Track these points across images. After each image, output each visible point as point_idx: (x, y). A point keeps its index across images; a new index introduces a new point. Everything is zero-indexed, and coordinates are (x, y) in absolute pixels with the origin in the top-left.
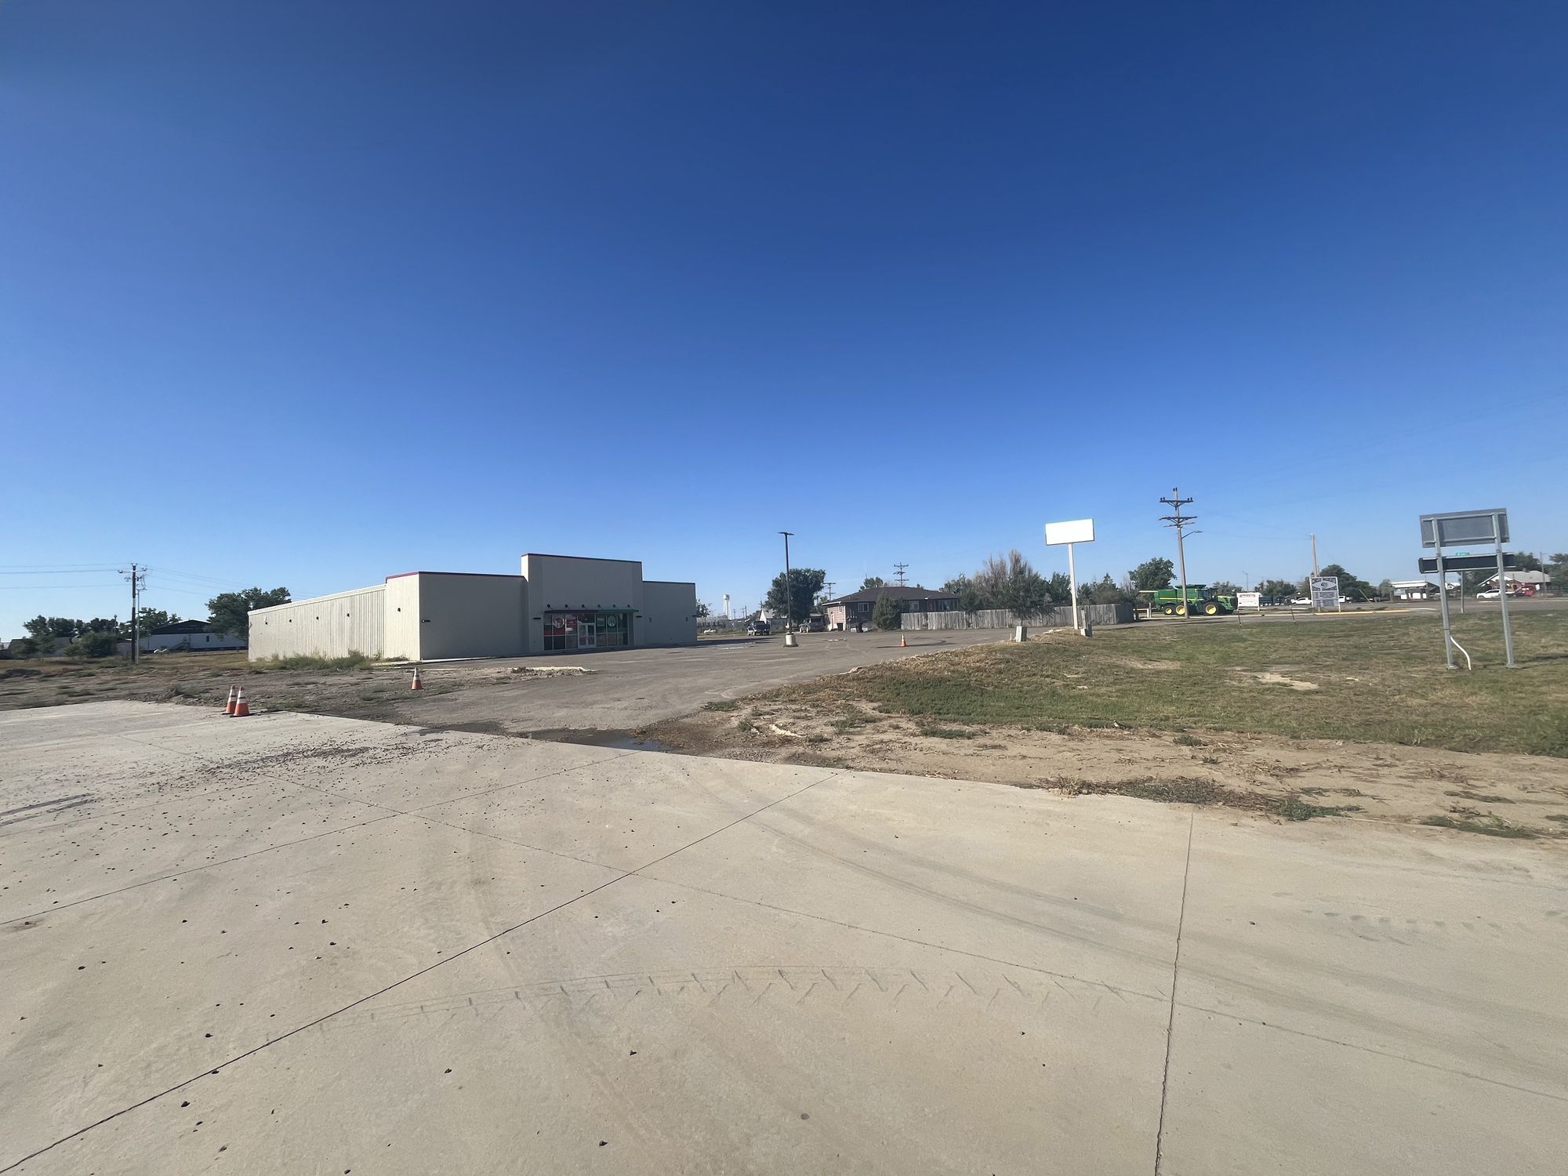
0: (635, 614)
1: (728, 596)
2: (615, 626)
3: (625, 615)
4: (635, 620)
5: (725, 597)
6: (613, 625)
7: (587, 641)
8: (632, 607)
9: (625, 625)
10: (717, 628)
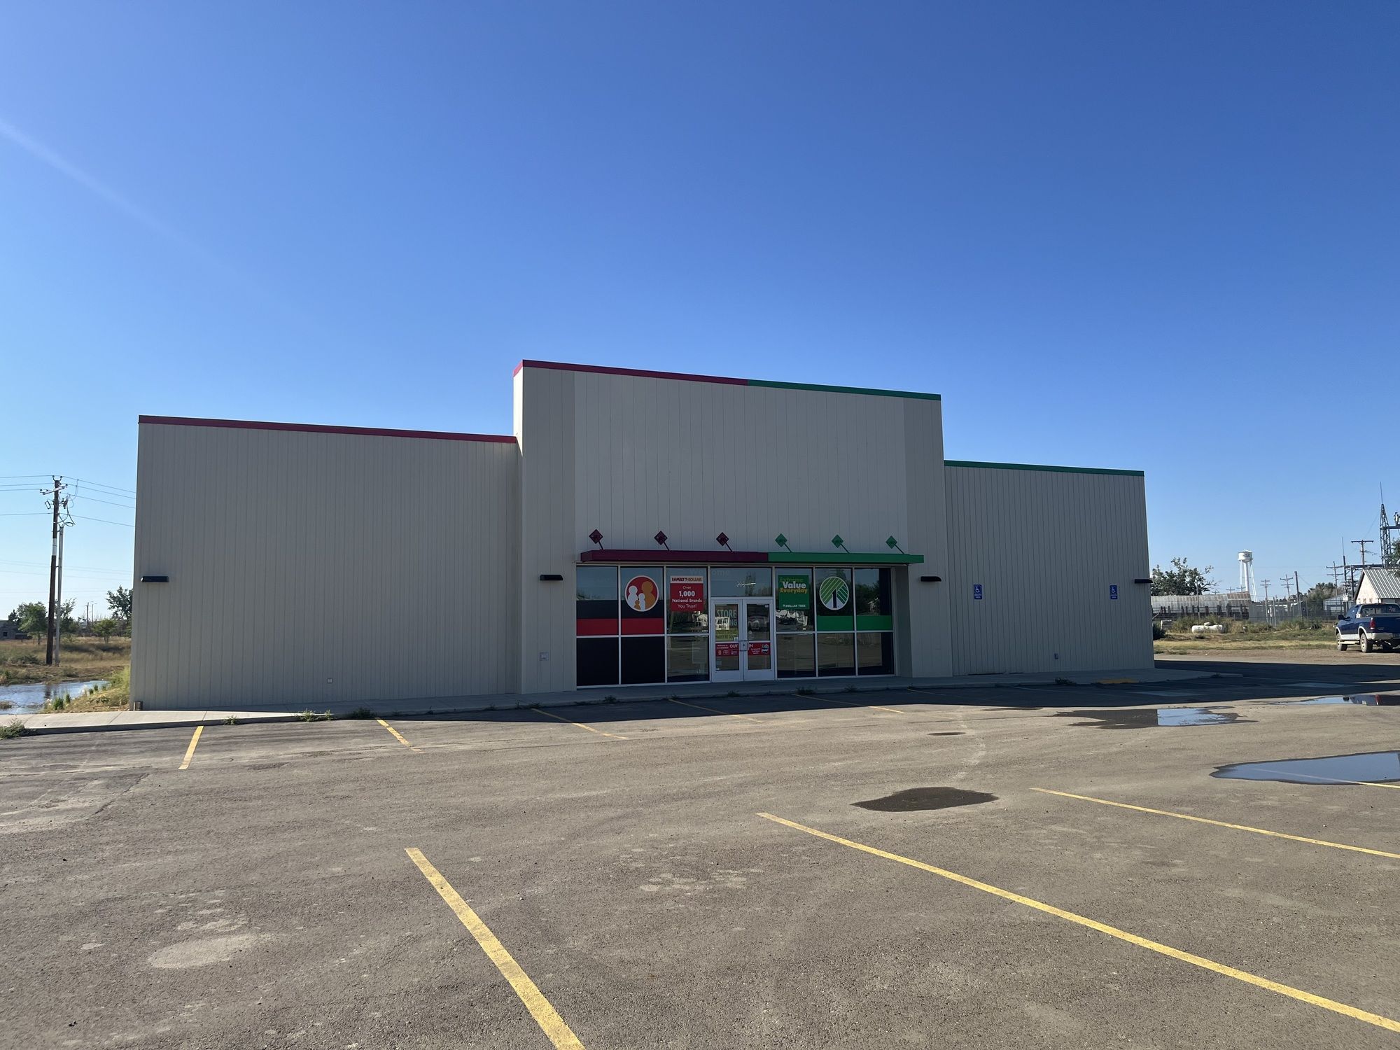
0: (915, 572)
1: (1248, 555)
2: (847, 611)
3: (885, 574)
4: (916, 591)
5: (1241, 557)
6: (840, 605)
7: (744, 657)
8: (905, 546)
9: (885, 608)
10: (1227, 620)
